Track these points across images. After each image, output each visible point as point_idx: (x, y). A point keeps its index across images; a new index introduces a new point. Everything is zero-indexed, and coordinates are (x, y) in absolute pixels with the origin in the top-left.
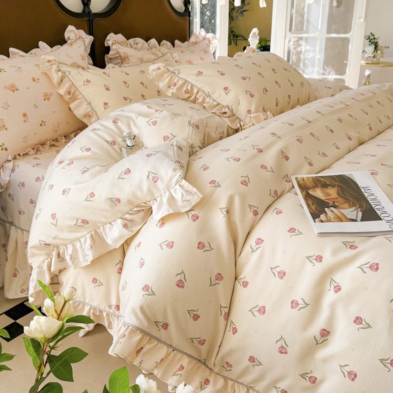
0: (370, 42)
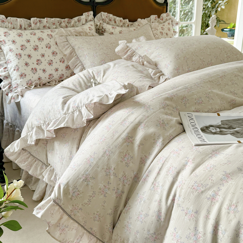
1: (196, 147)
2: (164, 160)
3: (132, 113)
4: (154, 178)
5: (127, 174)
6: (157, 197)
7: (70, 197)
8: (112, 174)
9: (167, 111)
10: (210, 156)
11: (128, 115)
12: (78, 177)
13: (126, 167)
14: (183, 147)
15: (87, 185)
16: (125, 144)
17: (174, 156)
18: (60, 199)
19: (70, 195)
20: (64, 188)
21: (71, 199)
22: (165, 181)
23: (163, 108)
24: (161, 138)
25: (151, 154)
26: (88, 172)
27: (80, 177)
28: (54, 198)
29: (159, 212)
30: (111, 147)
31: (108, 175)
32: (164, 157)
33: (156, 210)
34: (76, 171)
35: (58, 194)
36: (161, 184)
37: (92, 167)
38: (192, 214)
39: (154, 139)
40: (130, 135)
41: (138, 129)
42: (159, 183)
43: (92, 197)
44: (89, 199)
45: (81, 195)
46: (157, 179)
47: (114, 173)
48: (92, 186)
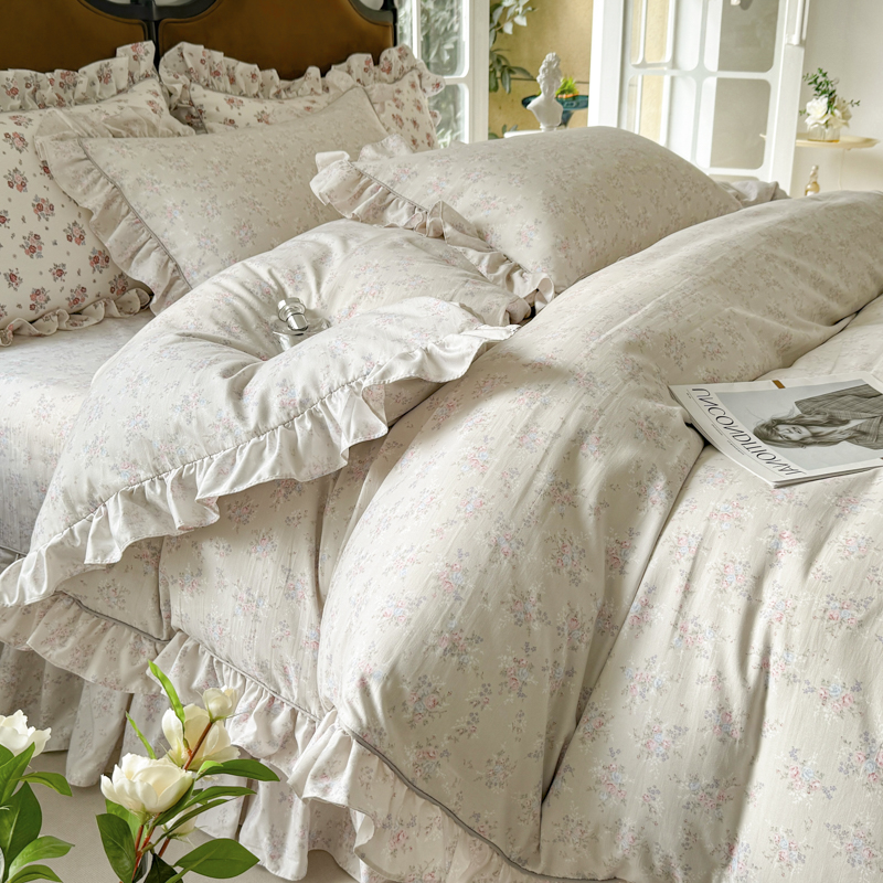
0: (817, 89)
1: (782, 490)
2: (694, 544)
3: (546, 405)
4: (677, 608)
5: (578, 609)
6: (703, 666)
7: (407, 716)
8: (534, 616)
9: (646, 386)
10: (837, 511)
11: (530, 412)
12: (424, 643)
13: (573, 585)
14: (741, 497)
15: (461, 666)
16: (553, 510)
17: (724, 526)
18: (375, 731)
19: (405, 710)
20: (383, 689)
21: (412, 723)
22: (717, 610)
23: (633, 376)
24: (662, 477)
25: (638, 534)
26: (455, 622)
27: (431, 641)
28: (357, 730)
29: (723, 710)
30: (513, 525)
31: (522, 621)
32: (690, 537)
33: (712, 706)
34: (412, 626)
35: (366, 713)
36: (706, 624)
37: (464, 604)
38: (843, 695)
39: (639, 484)
40: (560, 479)
41: (581, 456)
42: (699, 621)
43: (482, 704)
44: (471, 714)
45: (444, 704)
46: (686, 609)
47: (540, 613)
48: (475, 669)
